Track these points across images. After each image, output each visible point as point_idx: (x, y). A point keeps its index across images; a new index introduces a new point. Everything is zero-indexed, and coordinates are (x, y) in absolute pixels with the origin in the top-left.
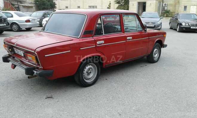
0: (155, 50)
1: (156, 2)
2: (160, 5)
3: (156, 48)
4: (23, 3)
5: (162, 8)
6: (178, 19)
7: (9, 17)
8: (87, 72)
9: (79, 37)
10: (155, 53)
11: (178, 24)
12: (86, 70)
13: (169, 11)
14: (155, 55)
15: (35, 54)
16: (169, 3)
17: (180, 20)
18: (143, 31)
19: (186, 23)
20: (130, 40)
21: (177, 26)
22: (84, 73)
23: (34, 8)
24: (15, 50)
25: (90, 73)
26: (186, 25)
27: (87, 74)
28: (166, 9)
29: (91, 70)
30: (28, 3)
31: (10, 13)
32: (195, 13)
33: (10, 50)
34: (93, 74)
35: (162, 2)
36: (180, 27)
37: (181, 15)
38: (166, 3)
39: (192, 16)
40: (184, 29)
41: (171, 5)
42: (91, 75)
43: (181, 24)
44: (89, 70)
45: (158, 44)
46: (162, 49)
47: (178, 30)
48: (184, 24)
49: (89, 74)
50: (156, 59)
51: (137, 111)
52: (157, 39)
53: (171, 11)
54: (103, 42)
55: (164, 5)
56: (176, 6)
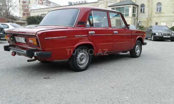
0: (137, 46)
1: (131, 19)
2: (135, 22)
3: (138, 45)
4: (16, 20)
5: (137, 25)
6: (152, 30)
7: (6, 28)
8: (80, 58)
9: (73, 26)
10: (137, 49)
11: (153, 34)
12: (79, 56)
13: (143, 27)
14: (137, 51)
15: (37, 37)
16: (142, 20)
17: (154, 31)
18: (127, 28)
19: (159, 33)
20: (116, 33)
21: (152, 36)
22: (77, 59)
23: (26, 24)
24: (16, 39)
25: (83, 59)
26: (159, 35)
27: (80, 59)
28: (140, 25)
29: (83, 56)
30: (21, 20)
31: (7, 25)
32: (165, 25)
33: (12, 39)
34: (85, 61)
35: (136, 20)
36: (154, 37)
37: (154, 27)
38: (140, 21)
39: (164, 27)
40: (158, 38)
41: (144, 22)
42: (84, 61)
43: (155, 34)
44: (82, 56)
45: (139, 41)
46: (143, 46)
47: (152, 40)
48: (157, 34)
49: (81, 60)
50: (138, 54)
51: (127, 85)
52: (138, 37)
53: (145, 27)
54: (94, 32)
55: (138, 22)
56: (148, 23)
